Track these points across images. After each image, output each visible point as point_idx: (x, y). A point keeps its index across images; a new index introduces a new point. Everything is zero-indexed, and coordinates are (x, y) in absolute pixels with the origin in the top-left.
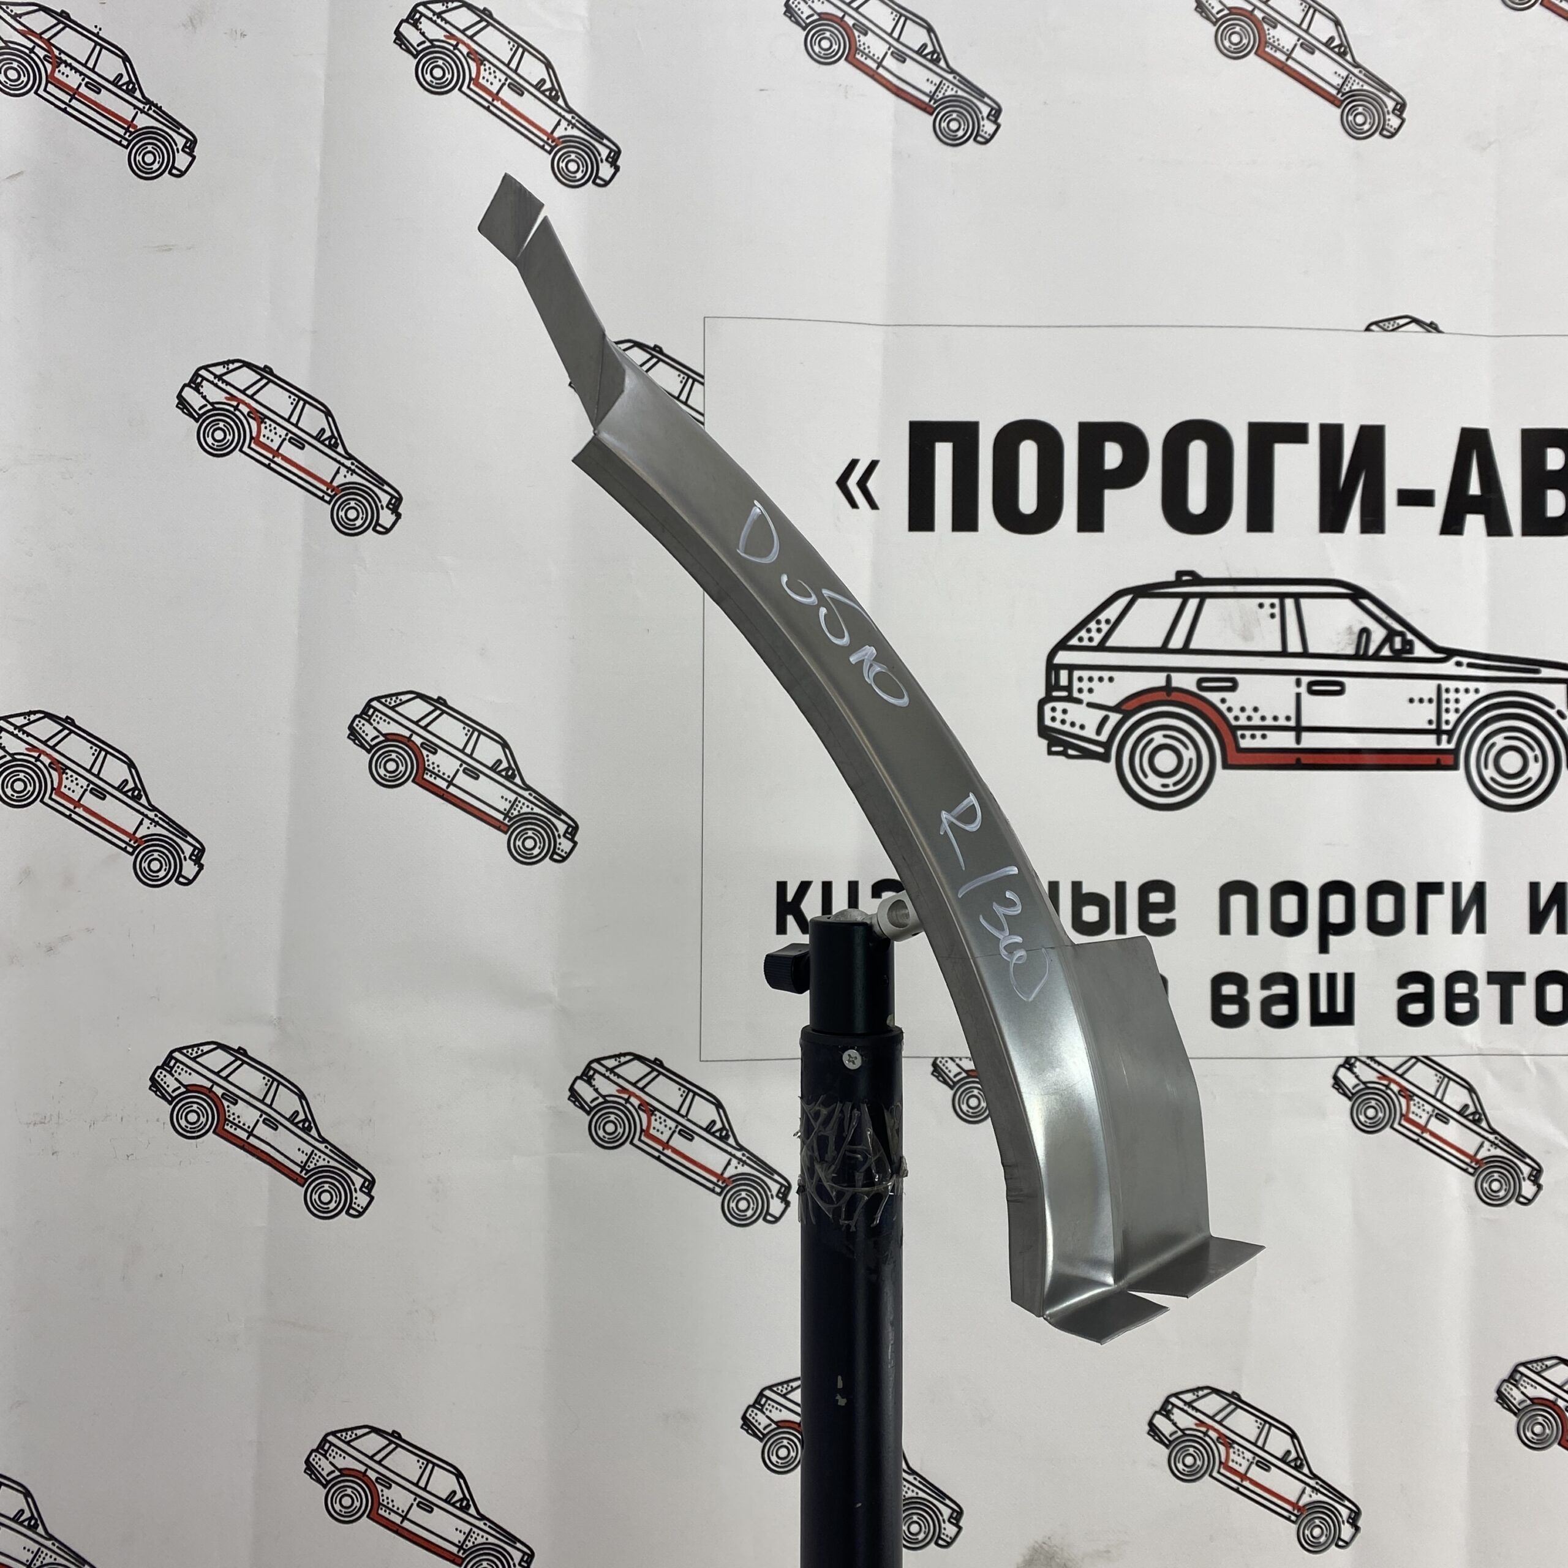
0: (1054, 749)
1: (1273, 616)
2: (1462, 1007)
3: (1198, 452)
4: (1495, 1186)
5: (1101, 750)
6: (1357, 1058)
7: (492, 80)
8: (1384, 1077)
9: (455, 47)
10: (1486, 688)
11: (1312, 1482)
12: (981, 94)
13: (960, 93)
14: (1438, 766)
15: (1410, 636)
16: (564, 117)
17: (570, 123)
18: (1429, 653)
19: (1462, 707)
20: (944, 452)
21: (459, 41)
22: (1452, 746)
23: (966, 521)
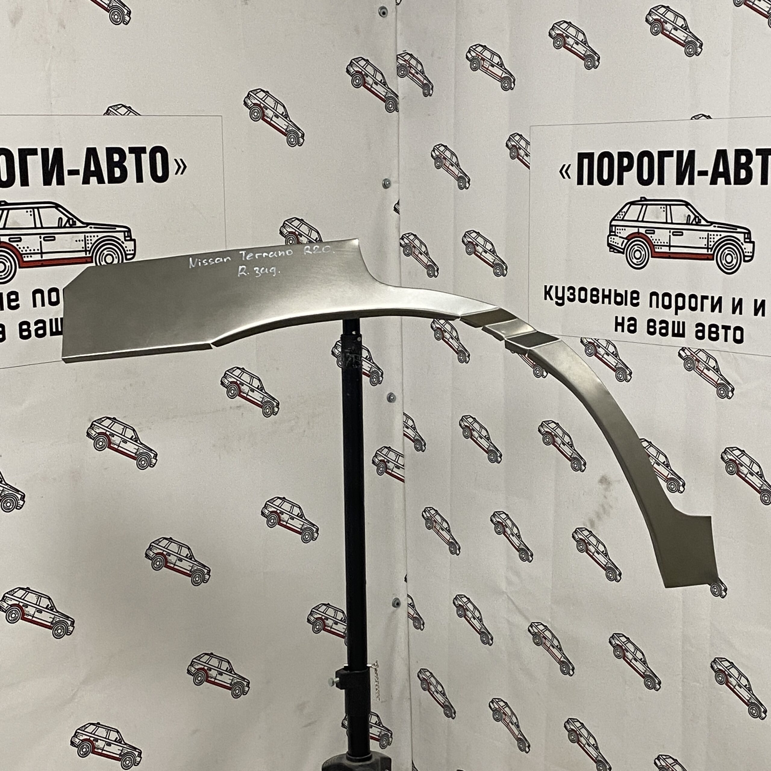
0: (612, 250)
1: (664, 211)
2: (714, 335)
3: (646, 159)
4: (722, 392)
5: (622, 251)
6: (686, 348)
7: (486, 64)
8: (692, 354)
9: (478, 57)
10: (724, 234)
11: (671, 472)
12: (596, 53)
13: (591, 53)
14: (707, 259)
15: (700, 218)
16: (503, 71)
17: (505, 73)
18: (706, 223)
19: (715, 240)
20: (586, 161)
21: (479, 56)
22: (712, 253)
23: (590, 182)
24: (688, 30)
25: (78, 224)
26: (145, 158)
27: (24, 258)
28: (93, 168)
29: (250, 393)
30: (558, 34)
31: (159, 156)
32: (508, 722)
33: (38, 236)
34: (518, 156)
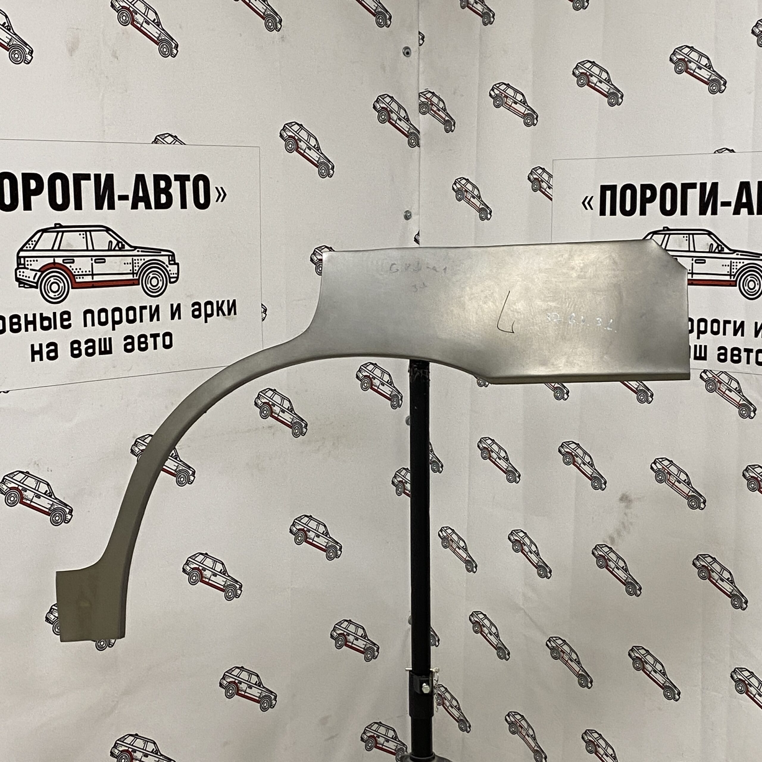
1: (687, 240)
2: (736, 358)
3: (669, 191)
4: (744, 412)
6: (707, 370)
7: (510, 102)
8: (713, 376)
9: (502, 95)
10: (746, 262)
11: (692, 489)
12: (619, 91)
13: (615, 91)
14: (730, 285)
15: (723, 246)
16: (526, 108)
17: (528, 109)
18: (728, 251)
19: (738, 268)
20: (608, 193)
21: (502, 93)
22: (735, 279)
23: (613, 213)
24: (711, 69)
25: (127, 247)
26: (189, 185)
27: (76, 279)
28: (141, 194)
29: (281, 414)
30: (582, 73)
31: (201, 183)
32: (524, 735)
33: (90, 258)
34: (540, 189)
